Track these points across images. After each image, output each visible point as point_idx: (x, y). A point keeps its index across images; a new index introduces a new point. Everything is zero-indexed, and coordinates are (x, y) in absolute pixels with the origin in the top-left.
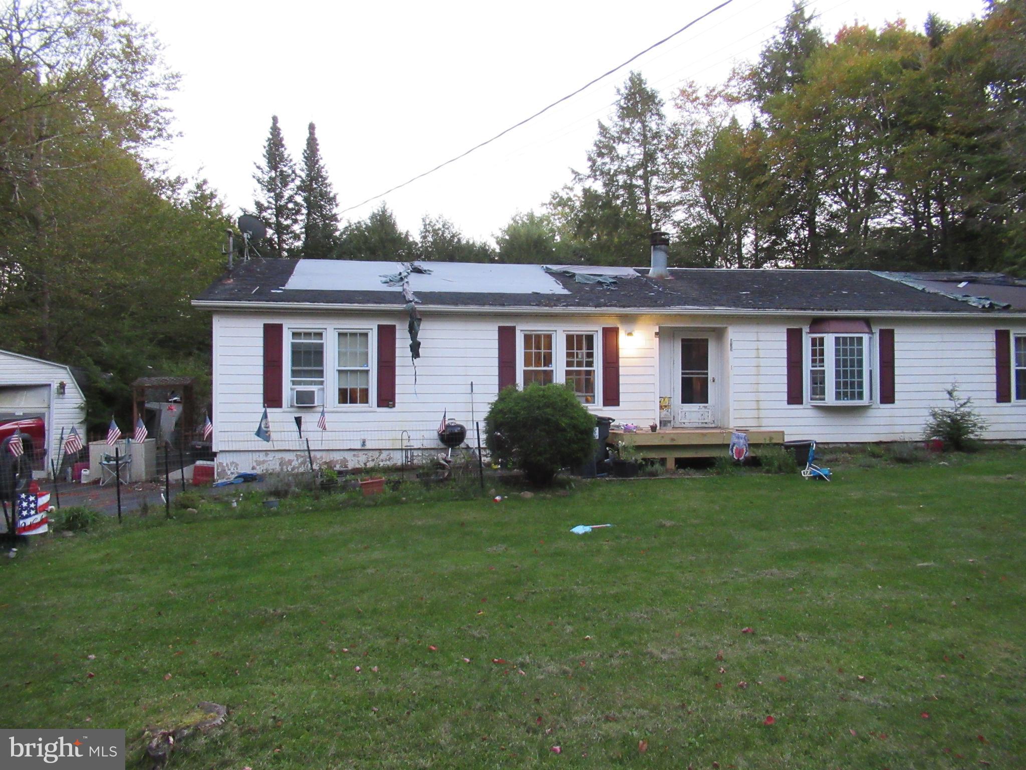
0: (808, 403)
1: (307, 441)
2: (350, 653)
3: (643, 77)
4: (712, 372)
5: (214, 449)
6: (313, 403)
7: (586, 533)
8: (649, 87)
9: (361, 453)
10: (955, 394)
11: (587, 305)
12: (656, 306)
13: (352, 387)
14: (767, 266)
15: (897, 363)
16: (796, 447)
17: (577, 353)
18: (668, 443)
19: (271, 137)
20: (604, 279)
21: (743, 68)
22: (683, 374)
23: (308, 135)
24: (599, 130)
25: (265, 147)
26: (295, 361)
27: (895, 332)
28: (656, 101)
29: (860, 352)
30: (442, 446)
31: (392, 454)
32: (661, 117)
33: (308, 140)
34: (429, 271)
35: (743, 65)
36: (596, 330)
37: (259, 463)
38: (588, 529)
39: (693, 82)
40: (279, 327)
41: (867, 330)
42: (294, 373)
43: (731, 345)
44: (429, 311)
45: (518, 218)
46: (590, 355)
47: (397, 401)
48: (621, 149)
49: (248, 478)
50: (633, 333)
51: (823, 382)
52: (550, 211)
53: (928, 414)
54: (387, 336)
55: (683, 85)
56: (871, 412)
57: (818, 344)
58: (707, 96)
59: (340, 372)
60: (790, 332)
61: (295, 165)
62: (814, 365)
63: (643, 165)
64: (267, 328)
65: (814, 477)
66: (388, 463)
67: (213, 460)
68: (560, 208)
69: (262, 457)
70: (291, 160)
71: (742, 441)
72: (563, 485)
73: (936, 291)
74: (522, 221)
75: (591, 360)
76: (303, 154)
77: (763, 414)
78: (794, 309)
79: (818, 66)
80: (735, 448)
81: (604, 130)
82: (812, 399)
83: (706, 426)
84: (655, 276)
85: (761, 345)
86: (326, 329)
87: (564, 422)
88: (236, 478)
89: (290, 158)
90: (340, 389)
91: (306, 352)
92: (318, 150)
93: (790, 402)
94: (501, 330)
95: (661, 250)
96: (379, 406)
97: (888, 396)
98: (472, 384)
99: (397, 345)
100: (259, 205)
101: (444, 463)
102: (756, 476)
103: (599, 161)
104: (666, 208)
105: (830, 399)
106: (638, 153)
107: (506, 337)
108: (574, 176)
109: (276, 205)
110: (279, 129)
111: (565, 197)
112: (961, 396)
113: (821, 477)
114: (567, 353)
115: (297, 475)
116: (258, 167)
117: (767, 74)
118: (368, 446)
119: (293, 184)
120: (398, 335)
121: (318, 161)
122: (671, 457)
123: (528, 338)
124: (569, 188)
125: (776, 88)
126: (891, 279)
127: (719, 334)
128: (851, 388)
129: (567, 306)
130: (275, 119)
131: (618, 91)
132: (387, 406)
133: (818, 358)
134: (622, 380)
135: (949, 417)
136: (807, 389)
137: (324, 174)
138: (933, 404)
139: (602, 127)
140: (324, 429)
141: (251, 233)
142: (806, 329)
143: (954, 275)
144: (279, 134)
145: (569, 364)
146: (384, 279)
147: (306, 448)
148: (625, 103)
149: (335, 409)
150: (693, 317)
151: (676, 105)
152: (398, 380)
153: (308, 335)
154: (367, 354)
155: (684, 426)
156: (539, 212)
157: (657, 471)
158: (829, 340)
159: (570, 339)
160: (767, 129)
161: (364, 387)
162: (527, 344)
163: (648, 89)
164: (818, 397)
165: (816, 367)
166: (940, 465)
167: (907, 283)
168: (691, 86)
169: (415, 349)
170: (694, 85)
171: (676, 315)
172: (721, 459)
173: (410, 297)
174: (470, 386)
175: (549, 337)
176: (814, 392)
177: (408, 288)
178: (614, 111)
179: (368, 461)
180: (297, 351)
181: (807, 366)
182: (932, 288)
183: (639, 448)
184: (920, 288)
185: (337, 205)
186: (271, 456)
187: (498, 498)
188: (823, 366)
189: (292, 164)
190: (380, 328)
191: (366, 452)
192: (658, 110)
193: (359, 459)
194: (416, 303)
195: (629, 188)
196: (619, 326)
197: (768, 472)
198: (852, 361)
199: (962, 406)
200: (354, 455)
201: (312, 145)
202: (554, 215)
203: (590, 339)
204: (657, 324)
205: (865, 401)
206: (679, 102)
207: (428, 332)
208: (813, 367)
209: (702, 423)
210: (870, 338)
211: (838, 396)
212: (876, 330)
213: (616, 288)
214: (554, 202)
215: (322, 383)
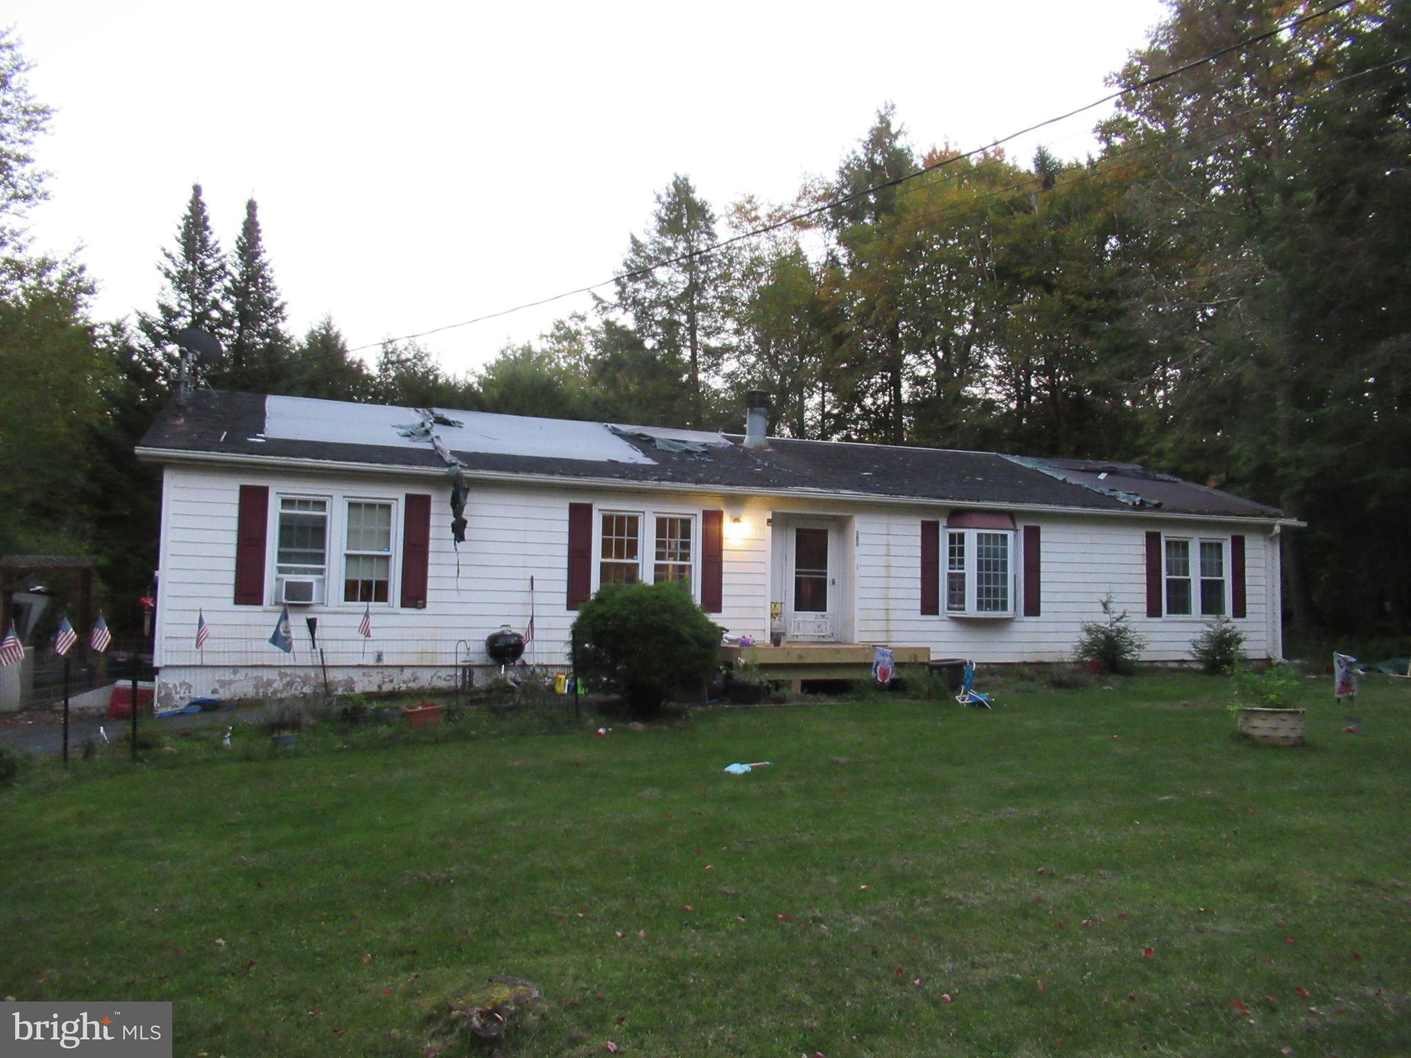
0: (944, 613)
1: (322, 653)
2: (589, 918)
3: (691, 184)
4: (831, 571)
5: (156, 664)
6: (310, 599)
7: (746, 773)
8: (697, 196)
9: (374, 672)
10: (1110, 605)
11: (685, 481)
12: (768, 486)
13: (366, 578)
14: (835, 439)
15: (1043, 567)
16: (949, 667)
17: (669, 542)
18: (795, 661)
19: (189, 214)
20: (692, 446)
21: (817, 185)
22: (797, 573)
23: (246, 217)
24: (631, 246)
25: (180, 228)
26: (284, 540)
27: (1042, 530)
28: (707, 216)
29: (1005, 552)
30: (490, 662)
31: (419, 672)
32: (711, 235)
33: (245, 223)
34: (459, 423)
35: (817, 182)
36: (694, 513)
37: (224, 684)
38: (746, 768)
39: (753, 197)
40: (264, 491)
41: (1011, 526)
42: (282, 557)
43: (857, 538)
44: (481, 479)
45: (509, 352)
46: (686, 545)
47: (428, 599)
48: (661, 274)
49: (208, 706)
50: (741, 519)
51: (962, 587)
52: (552, 345)
53: (1079, 629)
54: (418, 511)
55: (740, 199)
56: (1016, 626)
57: (957, 542)
58: (770, 217)
59: (348, 557)
60: (925, 526)
61: (224, 257)
62: (953, 566)
63: (687, 295)
64: (245, 491)
65: (973, 705)
66: (411, 685)
67: (153, 680)
68: (565, 343)
69: (227, 675)
70: (218, 251)
71: (887, 659)
72: (677, 714)
73: (1078, 482)
74: (515, 357)
75: (686, 551)
76: (237, 243)
77: (893, 626)
78: (930, 496)
79: (910, 197)
80: (879, 668)
81: (637, 247)
82: (949, 609)
83: (824, 640)
84: (751, 447)
85: (892, 540)
86: (331, 497)
87: (686, 631)
88: (190, 705)
89: (218, 246)
90: (347, 582)
91: (300, 528)
92: (259, 239)
93: (923, 612)
94: (574, 509)
95: (760, 413)
96: (403, 605)
97: (1032, 608)
98: (532, 579)
99: (432, 523)
100: (165, 309)
101: (514, 685)
102: (903, 704)
103: (631, 287)
104: (715, 354)
105: (971, 609)
106: (682, 280)
107: (579, 519)
108: (595, 303)
109: (192, 312)
110: (203, 205)
111: (573, 328)
112: (1117, 609)
113: (981, 704)
114: (657, 542)
115: (281, 700)
116: (168, 256)
117: (846, 196)
118: (386, 661)
119: (220, 283)
120: (434, 508)
121: (258, 254)
122: (797, 678)
123: (607, 520)
124: (578, 317)
125: (855, 216)
126: (1023, 464)
127: (842, 524)
128: (994, 597)
129: (660, 480)
130: (197, 190)
131: (659, 198)
132: (415, 606)
133: (957, 558)
134: (725, 579)
135: (1103, 633)
136: (944, 596)
137: (267, 273)
138: (1086, 618)
139: (635, 241)
140: (368, 635)
141: (199, 353)
142: (943, 523)
143: (1089, 463)
144: (202, 211)
145: (659, 556)
146: (403, 431)
147: (320, 664)
148: (666, 215)
149: (340, 609)
150: (814, 502)
151: (731, 223)
152: (432, 571)
153: (304, 504)
154: (388, 534)
155: (798, 640)
156: (538, 347)
157: (785, 697)
158: (971, 537)
159: (661, 523)
160: (845, 265)
161: (381, 578)
162: (606, 530)
163: (698, 200)
164: (956, 606)
165: (954, 569)
166: (1104, 690)
167: (1044, 472)
168: (750, 202)
169: (459, 529)
170: (754, 200)
171: (793, 498)
172: (859, 681)
173: (448, 458)
174: (529, 582)
175: (634, 521)
176: (951, 599)
177: (441, 445)
178: (654, 224)
179: (384, 682)
180: (287, 525)
181: (944, 569)
182: (1074, 479)
183: (765, 667)
184: (1060, 478)
185: (283, 319)
186: (241, 675)
187: (601, 730)
188: (963, 569)
189: (220, 255)
190: (409, 498)
191: (380, 670)
192: (707, 227)
193: (371, 679)
194: (461, 466)
195: (670, 326)
196: (722, 508)
197: (916, 697)
198: (996, 563)
199: (1118, 620)
200: (364, 675)
201: (251, 229)
202: (558, 351)
203: (686, 524)
204: (769, 510)
205: (1009, 613)
206: (734, 219)
207: (478, 508)
208: (950, 569)
209: (819, 636)
210: (1015, 536)
211: (980, 606)
212: (1021, 527)
213: (712, 460)
214: (558, 334)
215: (321, 572)
